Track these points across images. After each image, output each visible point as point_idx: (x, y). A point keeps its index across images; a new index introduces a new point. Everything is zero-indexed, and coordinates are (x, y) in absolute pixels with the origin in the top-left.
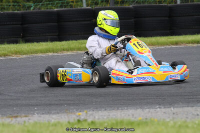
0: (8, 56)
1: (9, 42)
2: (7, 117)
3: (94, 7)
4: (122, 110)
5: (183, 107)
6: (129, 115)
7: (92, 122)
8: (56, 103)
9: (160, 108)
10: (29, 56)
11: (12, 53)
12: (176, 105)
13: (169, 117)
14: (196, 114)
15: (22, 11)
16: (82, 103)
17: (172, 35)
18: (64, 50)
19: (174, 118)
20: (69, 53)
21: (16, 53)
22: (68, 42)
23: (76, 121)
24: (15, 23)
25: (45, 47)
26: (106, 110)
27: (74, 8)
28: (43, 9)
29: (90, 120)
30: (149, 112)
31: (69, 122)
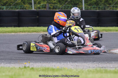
3: (38, 10)
4: (49, 63)
5: (82, 63)
6: (52, 66)
7: (32, 68)
8: (14, 58)
9: (70, 63)
10: (1, 34)
12: (78, 62)
13: (74, 68)
14: (88, 66)
18: (20, 32)
19: (76, 68)
20: (23, 33)
22: (23, 28)
25: (11, 30)
26: (40, 63)
27: (27, 10)
28: (10, 10)
30: (63, 64)
31: (20, 68)
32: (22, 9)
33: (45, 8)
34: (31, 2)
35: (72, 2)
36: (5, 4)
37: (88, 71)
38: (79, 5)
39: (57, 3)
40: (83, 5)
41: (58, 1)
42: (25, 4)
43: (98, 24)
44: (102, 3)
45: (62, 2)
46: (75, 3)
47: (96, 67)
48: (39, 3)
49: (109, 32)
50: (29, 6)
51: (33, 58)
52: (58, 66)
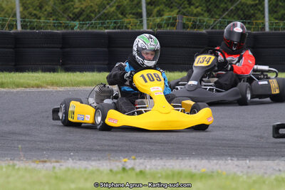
0: (41, 87)
1: (45, 70)
2: (32, 162)
3: (157, 30)
4: (182, 159)
5: (262, 160)
6: (190, 166)
7: (141, 172)
8: (98, 147)
9: (232, 160)
10: (69, 88)
11: (48, 84)
12: (253, 158)
13: (242, 172)
14: (277, 169)
15: (63, 31)
19: (248, 173)
21: (52, 84)
23: (121, 169)
25: (90, 78)
26: (161, 159)
27: (130, 30)
28: (90, 30)
29: (138, 170)
30: (217, 164)
31: (111, 171)
32: (119, 28)
33: (173, 25)
34: (139, 10)
35: (240, 13)
36: (76, 17)
37: (277, 180)
38: (256, 19)
39: (202, 15)
40: (267, 19)
41: (205, 9)
42: (125, 16)
45: (215, 12)
46: (246, 13)
48: (160, 14)
50: (135, 21)
51: (144, 146)
52: (204, 167)
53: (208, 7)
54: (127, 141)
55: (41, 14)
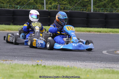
0: (4, 31)
1: (6, 24)
2: (2, 60)
3: (50, 10)
4: (59, 61)
5: (90, 63)
6: (63, 64)
7: (44, 66)
8: (27, 55)
9: (79, 62)
12: (87, 61)
13: (83, 67)
14: (96, 66)
15: (13, 9)
16: (40, 57)
17: (87, 27)
19: (85, 67)
21: (9, 30)
23: (36, 65)
24: (9, 15)
26: (51, 61)
28: (24, 9)
29: (43, 65)
30: (73, 63)
31: (32, 65)
33: (56, 8)
34: (43, 2)
35: (82, 4)
38: (88, 7)
39: (67, 4)
40: (92, 7)
41: (68, 2)
42: (37, 4)
43: (105, 25)
44: (110, 6)
45: (72, 4)
46: (84, 4)
47: (103, 68)
48: (51, 4)
49: (115, 34)
50: (42, 6)
51: (44, 55)
52: (68, 65)
53: (69, 2)
54: (38, 53)
55: (4, 2)
